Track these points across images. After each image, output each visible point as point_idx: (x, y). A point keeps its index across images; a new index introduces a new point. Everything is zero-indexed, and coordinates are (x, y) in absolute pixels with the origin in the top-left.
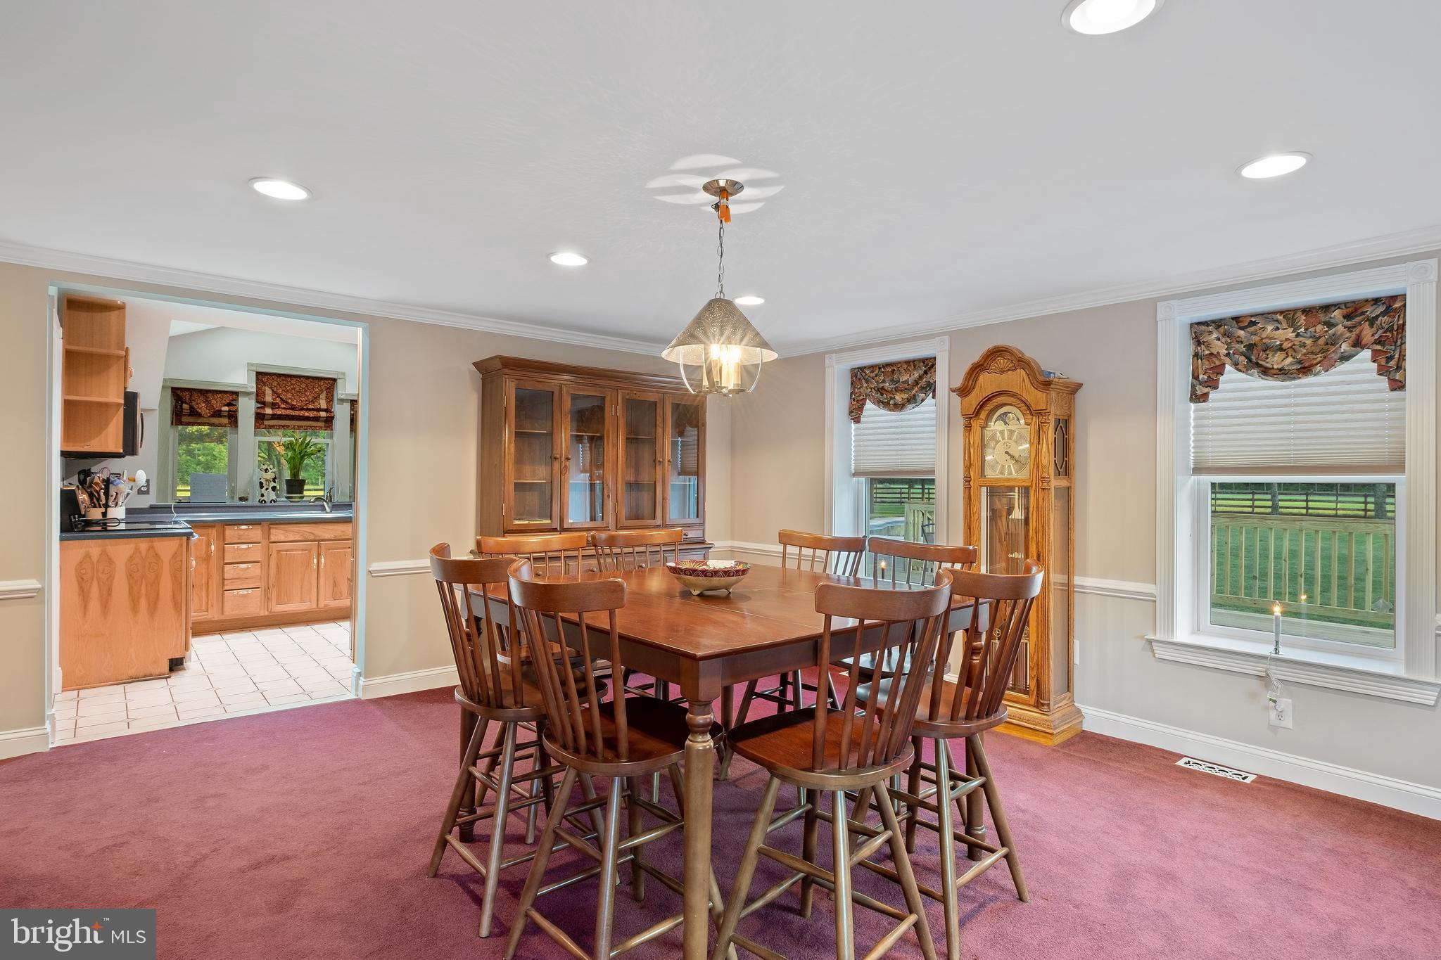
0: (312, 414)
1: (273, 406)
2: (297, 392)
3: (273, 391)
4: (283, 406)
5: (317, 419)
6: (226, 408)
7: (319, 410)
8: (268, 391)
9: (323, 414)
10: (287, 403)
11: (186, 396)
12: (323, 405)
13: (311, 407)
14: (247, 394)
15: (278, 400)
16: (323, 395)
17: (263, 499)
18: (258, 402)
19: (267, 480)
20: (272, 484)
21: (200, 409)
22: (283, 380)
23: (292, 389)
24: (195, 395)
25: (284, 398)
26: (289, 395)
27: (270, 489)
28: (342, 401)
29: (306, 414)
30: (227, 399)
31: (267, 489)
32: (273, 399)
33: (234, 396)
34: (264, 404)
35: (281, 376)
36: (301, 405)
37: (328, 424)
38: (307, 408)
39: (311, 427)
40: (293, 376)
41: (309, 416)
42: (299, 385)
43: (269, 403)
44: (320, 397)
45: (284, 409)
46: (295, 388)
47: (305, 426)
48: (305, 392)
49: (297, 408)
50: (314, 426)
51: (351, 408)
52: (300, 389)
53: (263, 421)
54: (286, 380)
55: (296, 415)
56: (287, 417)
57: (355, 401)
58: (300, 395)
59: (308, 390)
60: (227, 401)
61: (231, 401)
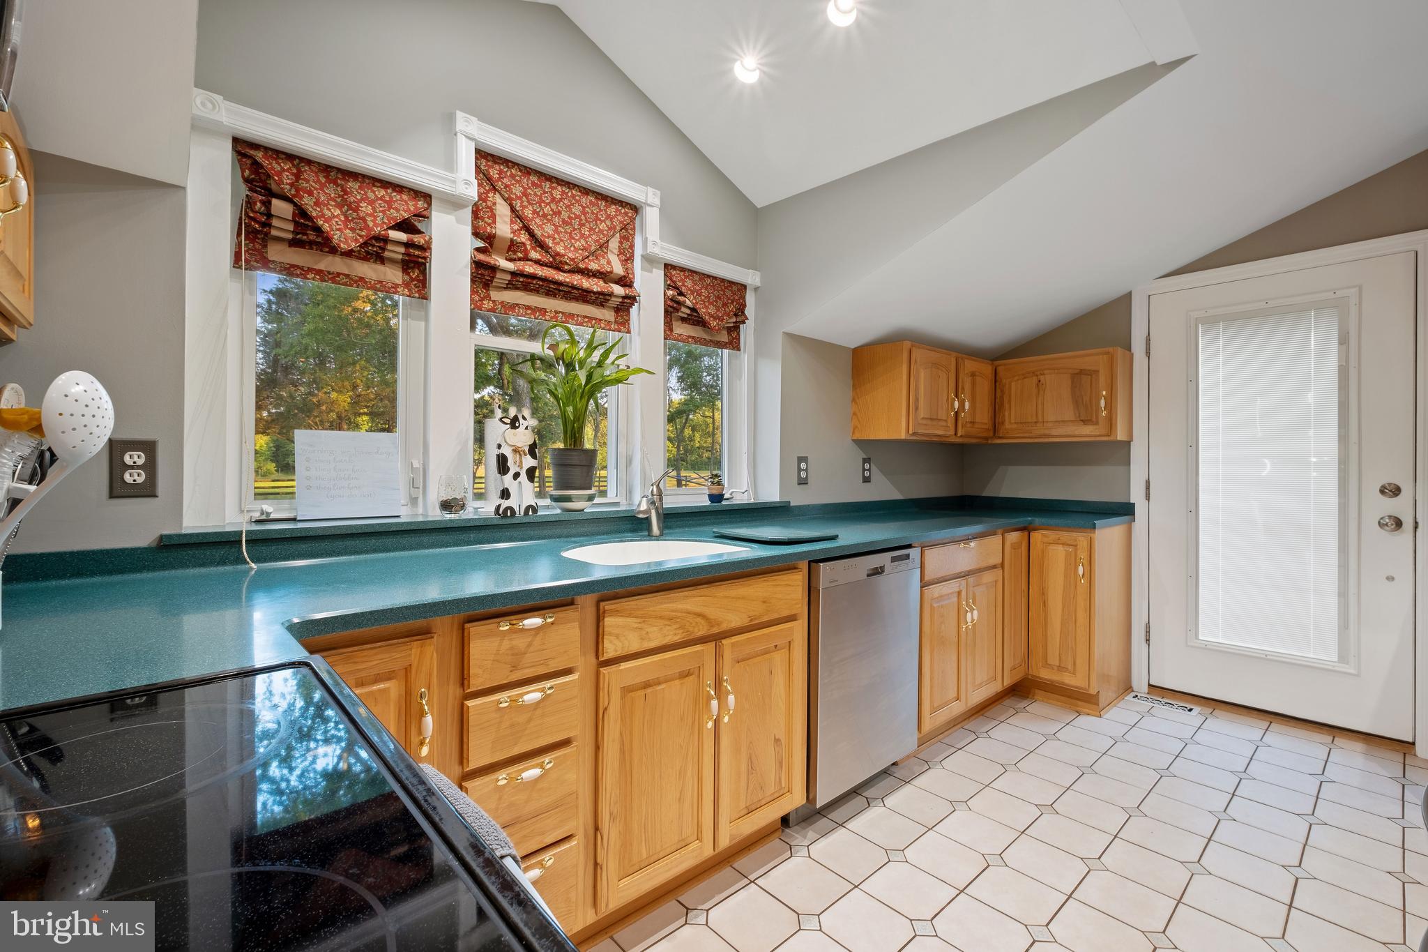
0: (595, 285)
1: (512, 248)
2: (564, 221)
3: (513, 210)
4: (534, 255)
5: (601, 299)
6: (402, 236)
7: (608, 277)
8: (502, 209)
9: (618, 290)
10: (541, 245)
11: (284, 178)
12: (615, 265)
13: (594, 266)
14: (454, 203)
15: (523, 238)
16: (614, 244)
17: (505, 504)
18: (476, 234)
19: (516, 451)
20: (529, 462)
21: (328, 220)
22: (534, 184)
23: (555, 212)
25: (538, 233)
26: (549, 229)
27: (523, 478)
28: (649, 260)
29: (586, 283)
30: (404, 208)
31: (516, 476)
32: (514, 232)
33: (420, 205)
34: (488, 240)
35: (529, 174)
36: (574, 259)
37: (622, 316)
38: (587, 269)
39: (591, 319)
40: (556, 178)
41: (588, 291)
42: (568, 206)
43: (503, 239)
44: (608, 246)
45: (537, 262)
46: (559, 213)
47: (578, 316)
48: (581, 225)
49: (567, 264)
50: (595, 319)
51: (665, 281)
52: (569, 217)
53: (487, 290)
54: (541, 186)
55: (565, 282)
56: (545, 284)
57: (674, 267)
58: (571, 233)
59: (587, 221)
60: (405, 215)
61: (413, 216)
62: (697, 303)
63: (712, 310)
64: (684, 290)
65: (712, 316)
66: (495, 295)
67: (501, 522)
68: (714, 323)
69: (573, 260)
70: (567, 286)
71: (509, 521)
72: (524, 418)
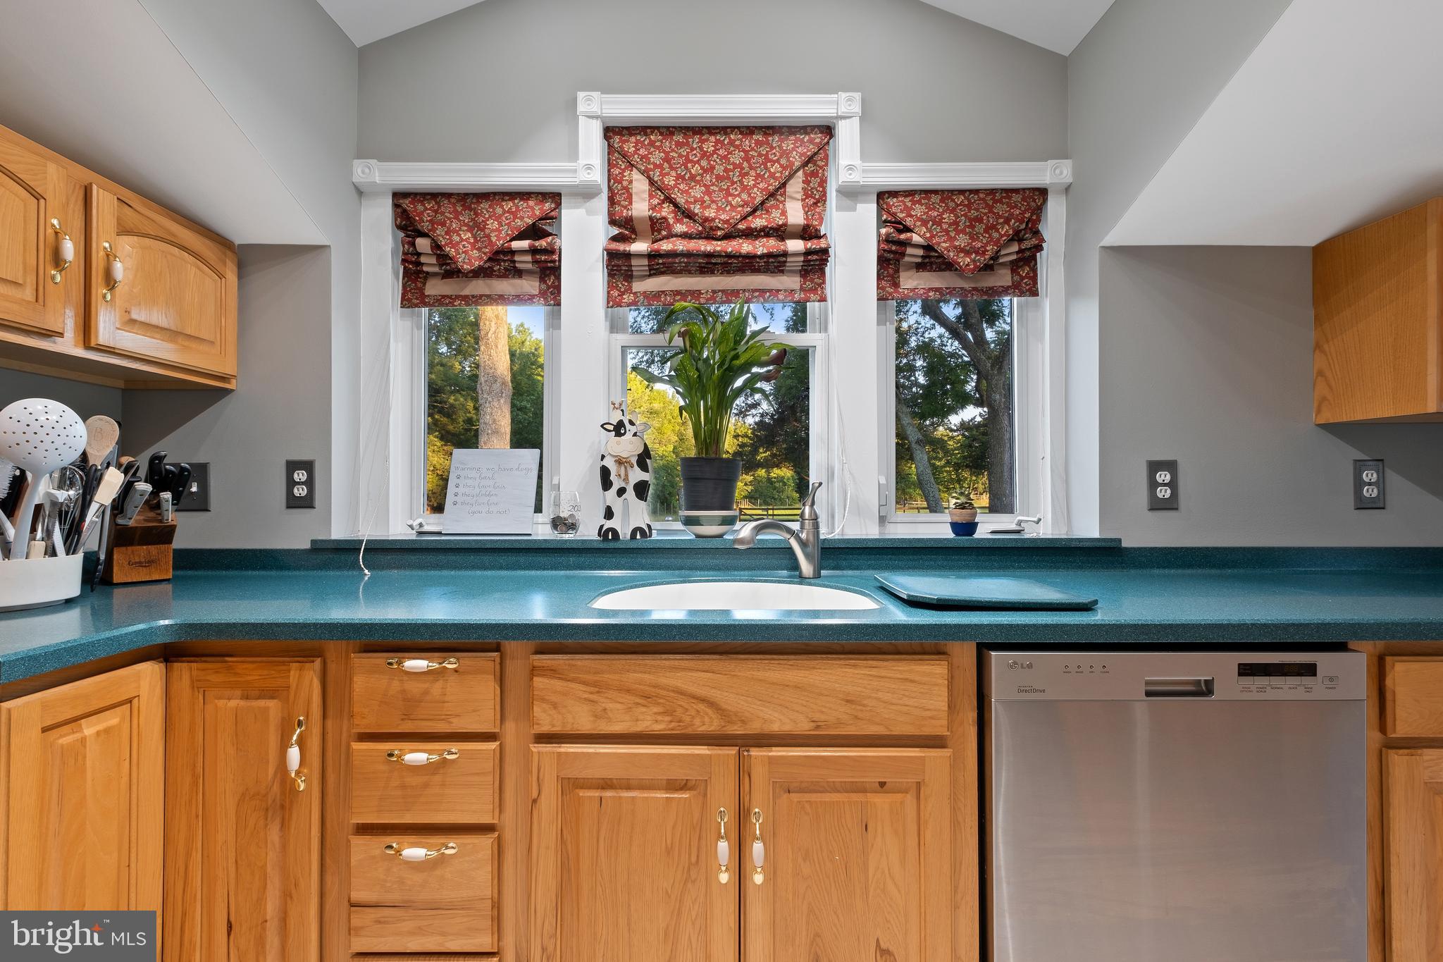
0: (761, 247)
1: (656, 227)
2: (719, 178)
3: (652, 182)
4: (680, 228)
5: (775, 263)
6: (524, 244)
7: (781, 232)
8: (639, 184)
9: (795, 245)
10: (690, 216)
11: (424, 215)
12: (795, 214)
13: (758, 222)
14: (585, 193)
15: (666, 211)
16: (795, 187)
17: (608, 524)
18: (612, 222)
19: (620, 462)
20: (637, 475)
22: (678, 144)
23: (705, 171)
24: (447, 207)
25: (681, 200)
26: (697, 192)
27: (630, 493)
28: (851, 194)
29: (746, 247)
30: (529, 213)
31: (621, 492)
32: (653, 208)
33: (548, 206)
34: (625, 227)
35: (672, 134)
36: (728, 220)
37: (812, 280)
38: (749, 228)
39: (762, 292)
40: (708, 128)
41: (751, 257)
42: (725, 157)
43: (641, 219)
44: (785, 192)
45: (685, 236)
46: (713, 168)
47: (744, 291)
48: (743, 175)
49: (719, 228)
50: (771, 291)
51: (879, 216)
52: (726, 170)
53: (630, 283)
54: (687, 144)
55: (715, 252)
56: (692, 260)
57: (894, 194)
58: (728, 188)
59: (751, 168)
60: (530, 222)
61: (540, 219)
62: (932, 236)
63: (962, 240)
64: (909, 222)
65: (962, 250)
66: (638, 286)
68: (964, 260)
69: (727, 222)
70: (720, 256)
71: (612, 545)
72: (631, 423)
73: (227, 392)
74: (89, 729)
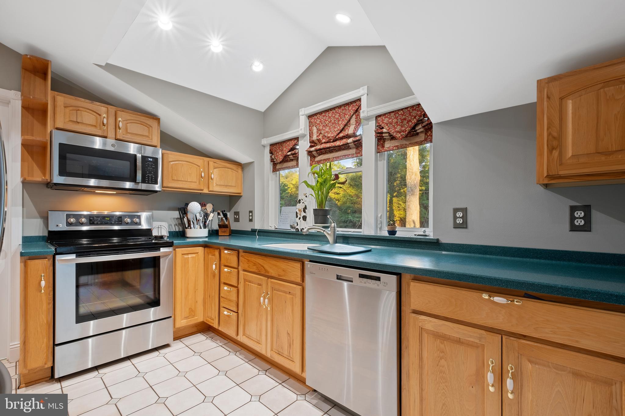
0: (342, 142)
1: (319, 141)
2: (333, 123)
3: (317, 129)
4: (324, 141)
5: (346, 147)
6: (290, 153)
7: (348, 137)
8: (315, 130)
10: (325, 137)
11: (274, 149)
12: (350, 131)
13: (341, 135)
14: (304, 136)
15: (321, 136)
16: (353, 120)
17: (297, 227)
18: (310, 142)
19: (299, 210)
20: (303, 214)
22: (323, 116)
23: (329, 122)
25: (324, 133)
26: (327, 129)
27: (302, 219)
28: (368, 119)
29: (338, 143)
30: (291, 145)
31: (300, 218)
32: (318, 136)
33: (296, 141)
34: (313, 143)
35: (322, 113)
36: (333, 136)
37: (359, 150)
38: (339, 137)
39: (345, 156)
40: (330, 109)
41: (339, 146)
42: (334, 117)
43: (315, 140)
44: (350, 123)
45: (325, 143)
46: (331, 121)
47: (341, 156)
48: (338, 121)
49: (332, 139)
50: (347, 155)
51: (376, 124)
52: (334, 121)
53: (315, 158)
54: (325, 115)
55: (330, 146)
56: (325, 150)
57: (380, 116)
58: (335, 126)
59: (341, 118)
60: (291, 147)
61: (294, 145)
62: (389, 129)
63: (399, 128)
64: (383, 125)
65: (398, 132)
66: (317, 159)
67: (296, 233)
68: (399, 135)
69: (333, 137)
70: (331, 148)
71: (298, 233)
72: (302, 200)
73: (241, 196)
74: (190, 256)
